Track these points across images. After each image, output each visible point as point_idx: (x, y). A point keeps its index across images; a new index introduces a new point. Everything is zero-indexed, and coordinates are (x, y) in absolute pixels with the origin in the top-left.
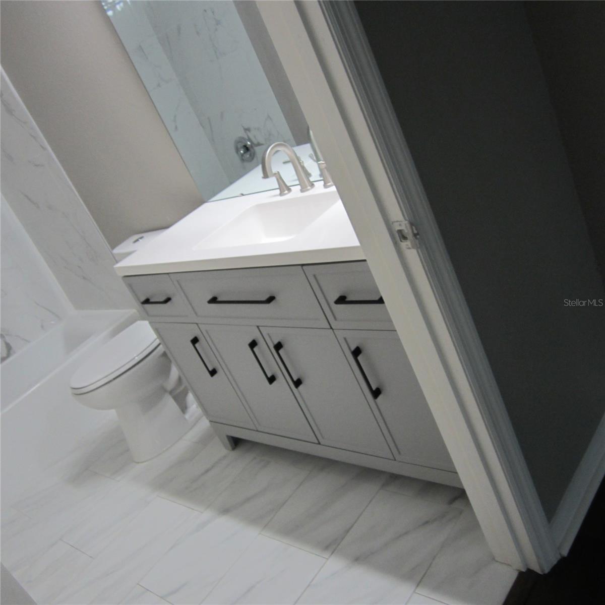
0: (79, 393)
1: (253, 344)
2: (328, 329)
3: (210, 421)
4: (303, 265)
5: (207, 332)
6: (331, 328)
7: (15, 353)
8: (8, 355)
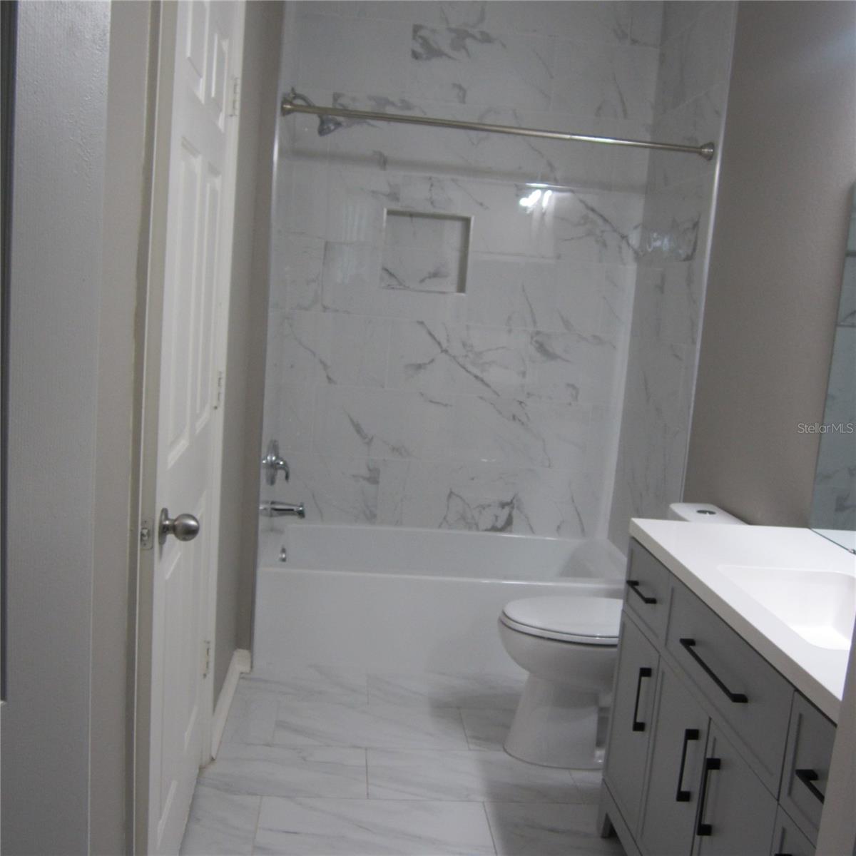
0: (506, 623)
1: (692, 734)
2: (774, 797)
3: (603, 780)
4: (797, 690)
5: (663, 673)
6: (778, 800)
7: (511, 532)
8: (502, 530)
